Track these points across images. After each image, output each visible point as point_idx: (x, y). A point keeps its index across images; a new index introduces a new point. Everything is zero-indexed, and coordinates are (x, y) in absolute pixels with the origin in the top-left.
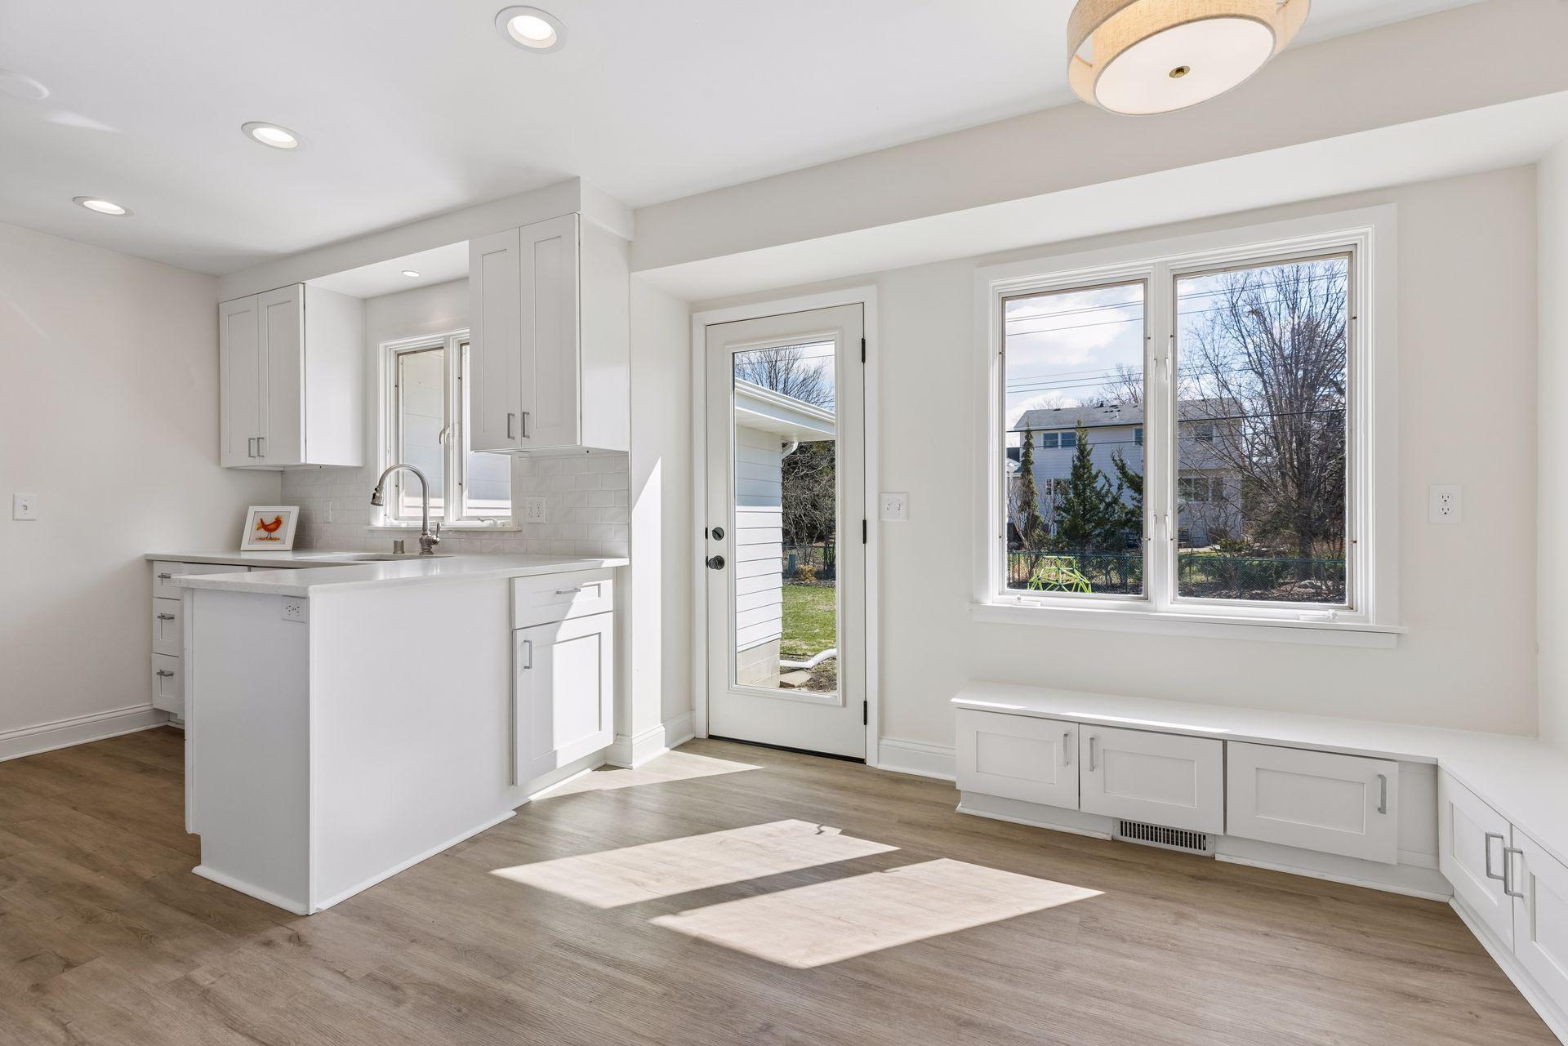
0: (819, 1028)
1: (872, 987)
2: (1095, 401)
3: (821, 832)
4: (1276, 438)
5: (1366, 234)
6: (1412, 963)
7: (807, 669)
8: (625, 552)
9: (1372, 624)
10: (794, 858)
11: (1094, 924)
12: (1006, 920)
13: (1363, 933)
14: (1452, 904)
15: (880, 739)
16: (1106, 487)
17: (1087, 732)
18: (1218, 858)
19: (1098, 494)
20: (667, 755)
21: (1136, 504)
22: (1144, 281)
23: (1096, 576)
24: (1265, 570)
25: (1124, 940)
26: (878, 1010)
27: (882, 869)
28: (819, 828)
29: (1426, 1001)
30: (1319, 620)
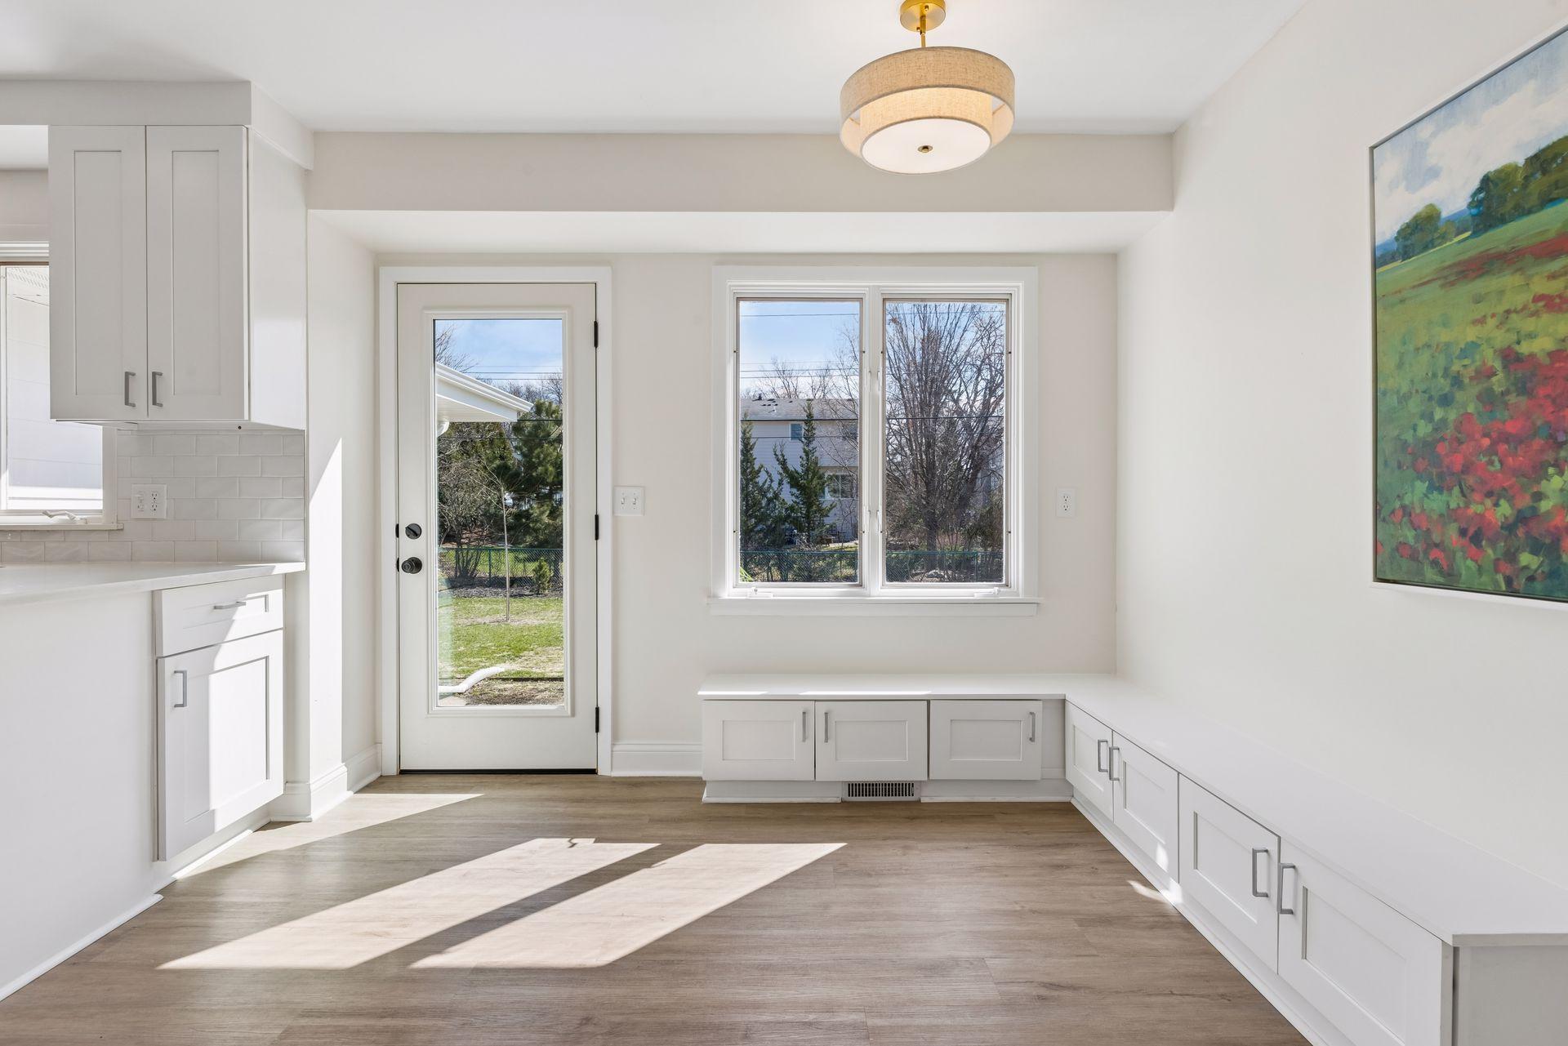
0: (638, 1007)
1: (675, 962)
2: (752, 394)
3: (574, 845)
4: (910, 440)
5: (1018, 287)
6: (1057, 845)
7: (460, 694)
8: (300, 553)
9: (1021, 597)
10: (553, 874)
11: (845, 869)
12: (775, 882)
13: (1025, 832)
14: (1074, 802)
15: (613, 745)
16: (768, 483)
17: (822, 708)
18: (924, 800)
19: (761, 489)
20: (350, 800)
21: (795, 499)
22: (860, 300)
23: (758, 574)
24: (902, 562)
25: (870, 875)
26: (686, 978)
27: (649, 865)
28: (570, 841)
29: (1068, 867)
30: (987, 596)
